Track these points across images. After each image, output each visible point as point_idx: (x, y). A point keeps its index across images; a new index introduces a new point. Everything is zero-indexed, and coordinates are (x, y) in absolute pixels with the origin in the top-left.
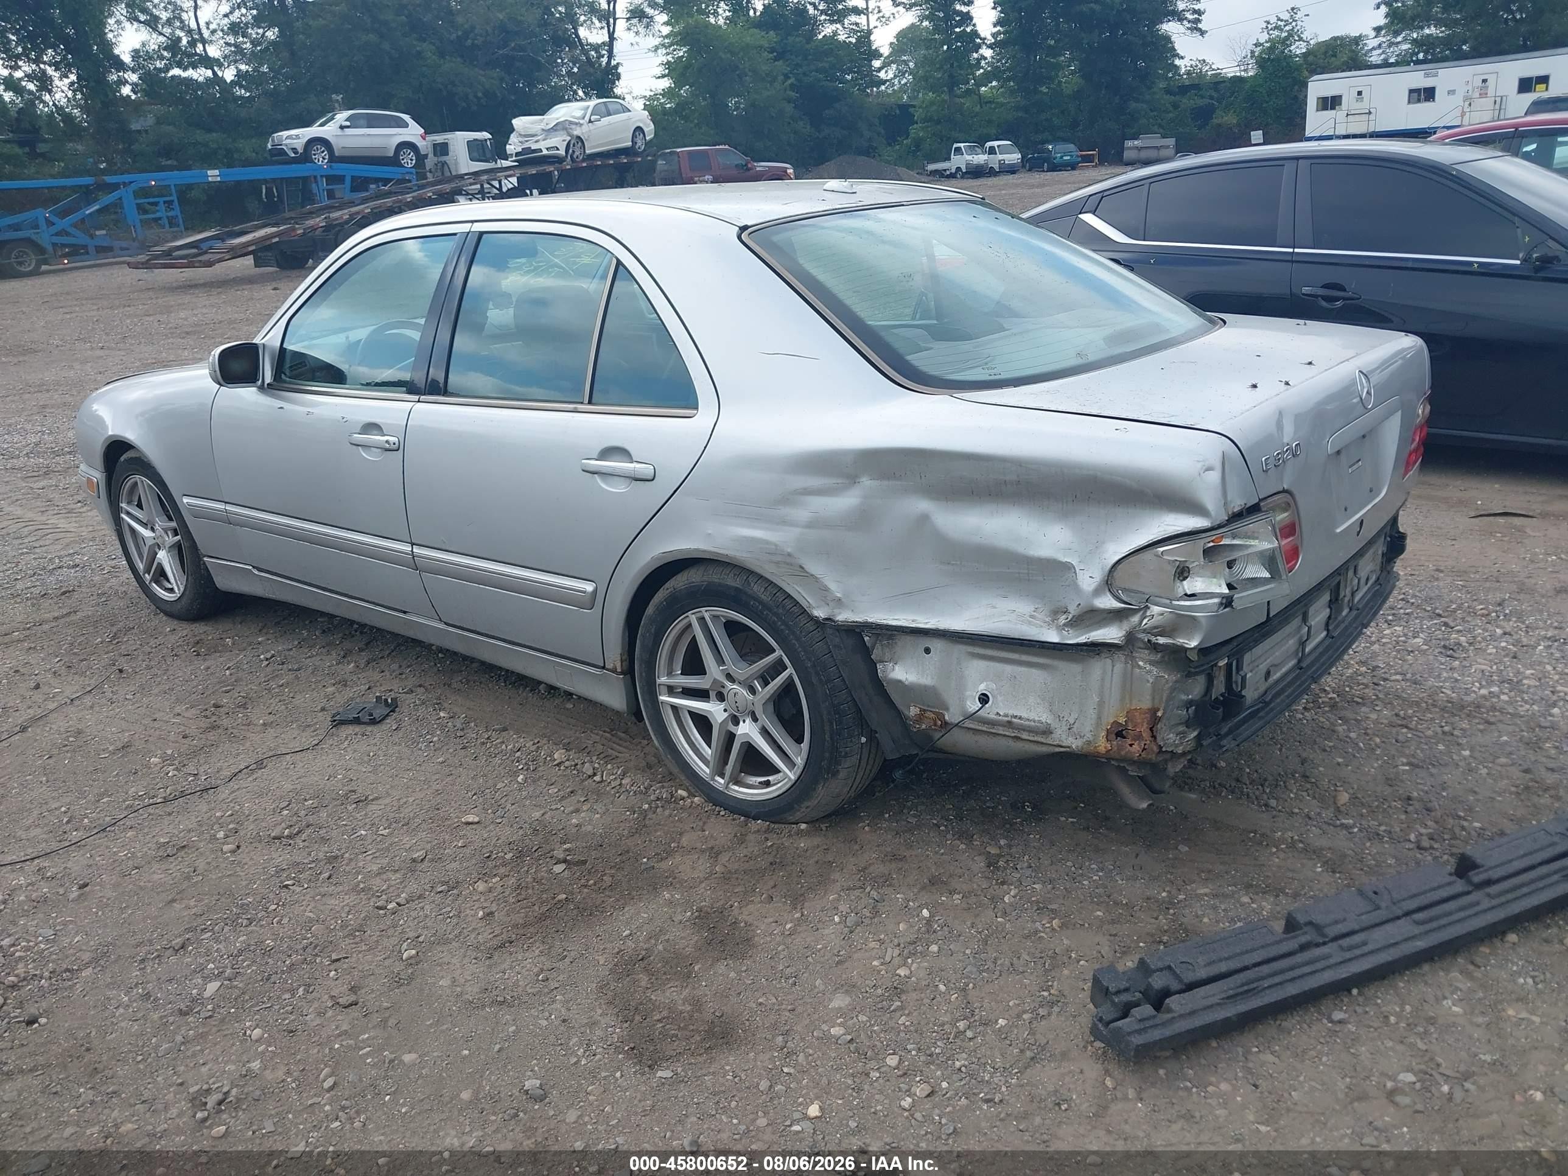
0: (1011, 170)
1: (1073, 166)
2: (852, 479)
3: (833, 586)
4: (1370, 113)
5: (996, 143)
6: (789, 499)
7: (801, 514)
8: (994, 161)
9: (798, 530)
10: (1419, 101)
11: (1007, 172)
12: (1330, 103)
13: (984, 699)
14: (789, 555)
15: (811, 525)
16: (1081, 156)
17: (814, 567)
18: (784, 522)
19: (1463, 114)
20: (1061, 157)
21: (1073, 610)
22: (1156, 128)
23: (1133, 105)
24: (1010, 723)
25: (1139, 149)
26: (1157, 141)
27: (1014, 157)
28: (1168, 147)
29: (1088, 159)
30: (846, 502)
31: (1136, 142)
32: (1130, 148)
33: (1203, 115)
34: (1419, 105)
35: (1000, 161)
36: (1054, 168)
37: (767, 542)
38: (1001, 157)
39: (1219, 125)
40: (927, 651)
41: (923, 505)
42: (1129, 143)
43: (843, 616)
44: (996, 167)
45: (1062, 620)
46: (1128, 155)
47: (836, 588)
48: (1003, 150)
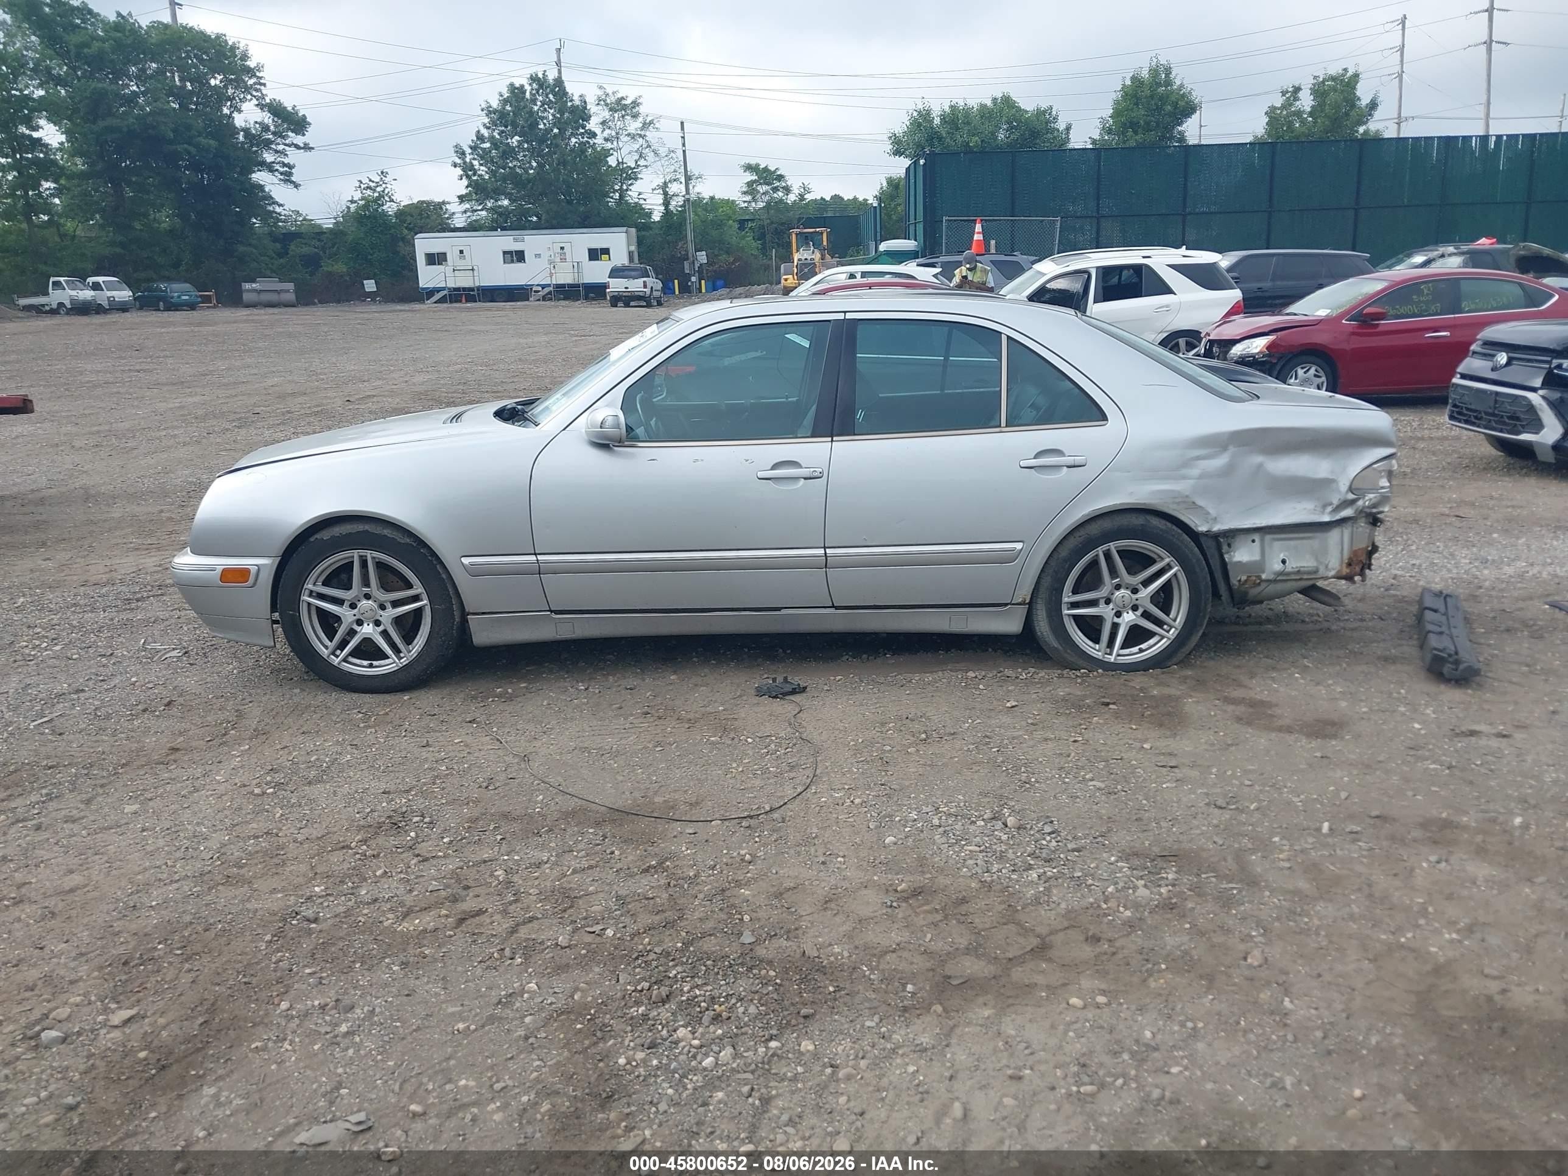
0: (122, 308)
1: (192, 306)
2: (1225, 448)
3: (1211, 511)
4: (473, 270)
5: (100, 279)
6: (1187, 463)
7: (1195, 472)
8: (103, 297)
9: (1192, 482)
10: (512, 262)
11: (118, 310)
12: (435, 259)
13: (1284, 562)
14: (1187, 496)
15: (1200, 477)
16: (201, 296)
17: (1200, 502)
18: (1184, 478)
19: (551, 275)
20: (179, 297)
21: (1336, 502)
22: (268, 272)
23: (242, 249)
24: (1299, 572)
25: (260, 292)
26: (273, 284)
27: (124, 294)
28: (288, 291)
29: (207, 299)
30: (1220, 462)
31: (254, 285)
32: (248, 291)
33: (312, 262)
34: (512, 265)
35: (108, 298)
36: (173, 306)
37: (1173, 491)
38: (109, 294)
39: (330, 273)
40: (1253, 541)
41: (1259, 459)
42: (247, 286)
43: (1216, 528)
44: (105, 304)
45: (1329, 509)
46: (246, 297)
47: (1213, 512)
48: (110, 287)
